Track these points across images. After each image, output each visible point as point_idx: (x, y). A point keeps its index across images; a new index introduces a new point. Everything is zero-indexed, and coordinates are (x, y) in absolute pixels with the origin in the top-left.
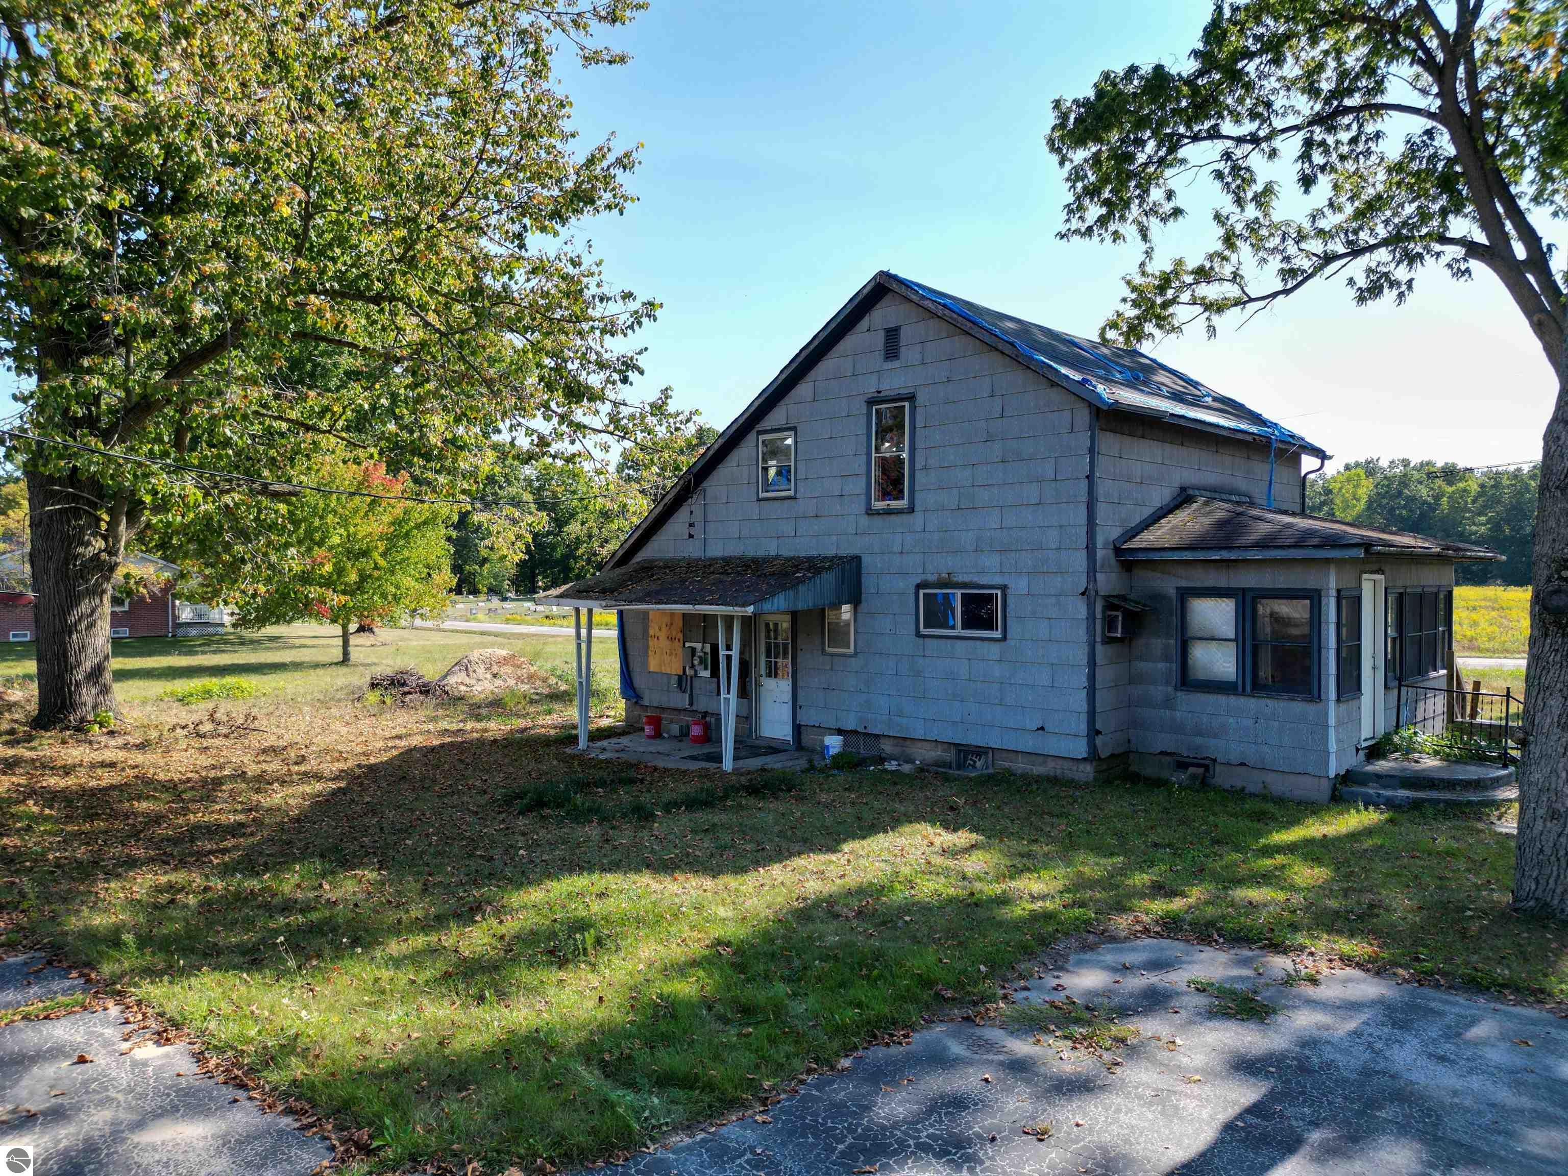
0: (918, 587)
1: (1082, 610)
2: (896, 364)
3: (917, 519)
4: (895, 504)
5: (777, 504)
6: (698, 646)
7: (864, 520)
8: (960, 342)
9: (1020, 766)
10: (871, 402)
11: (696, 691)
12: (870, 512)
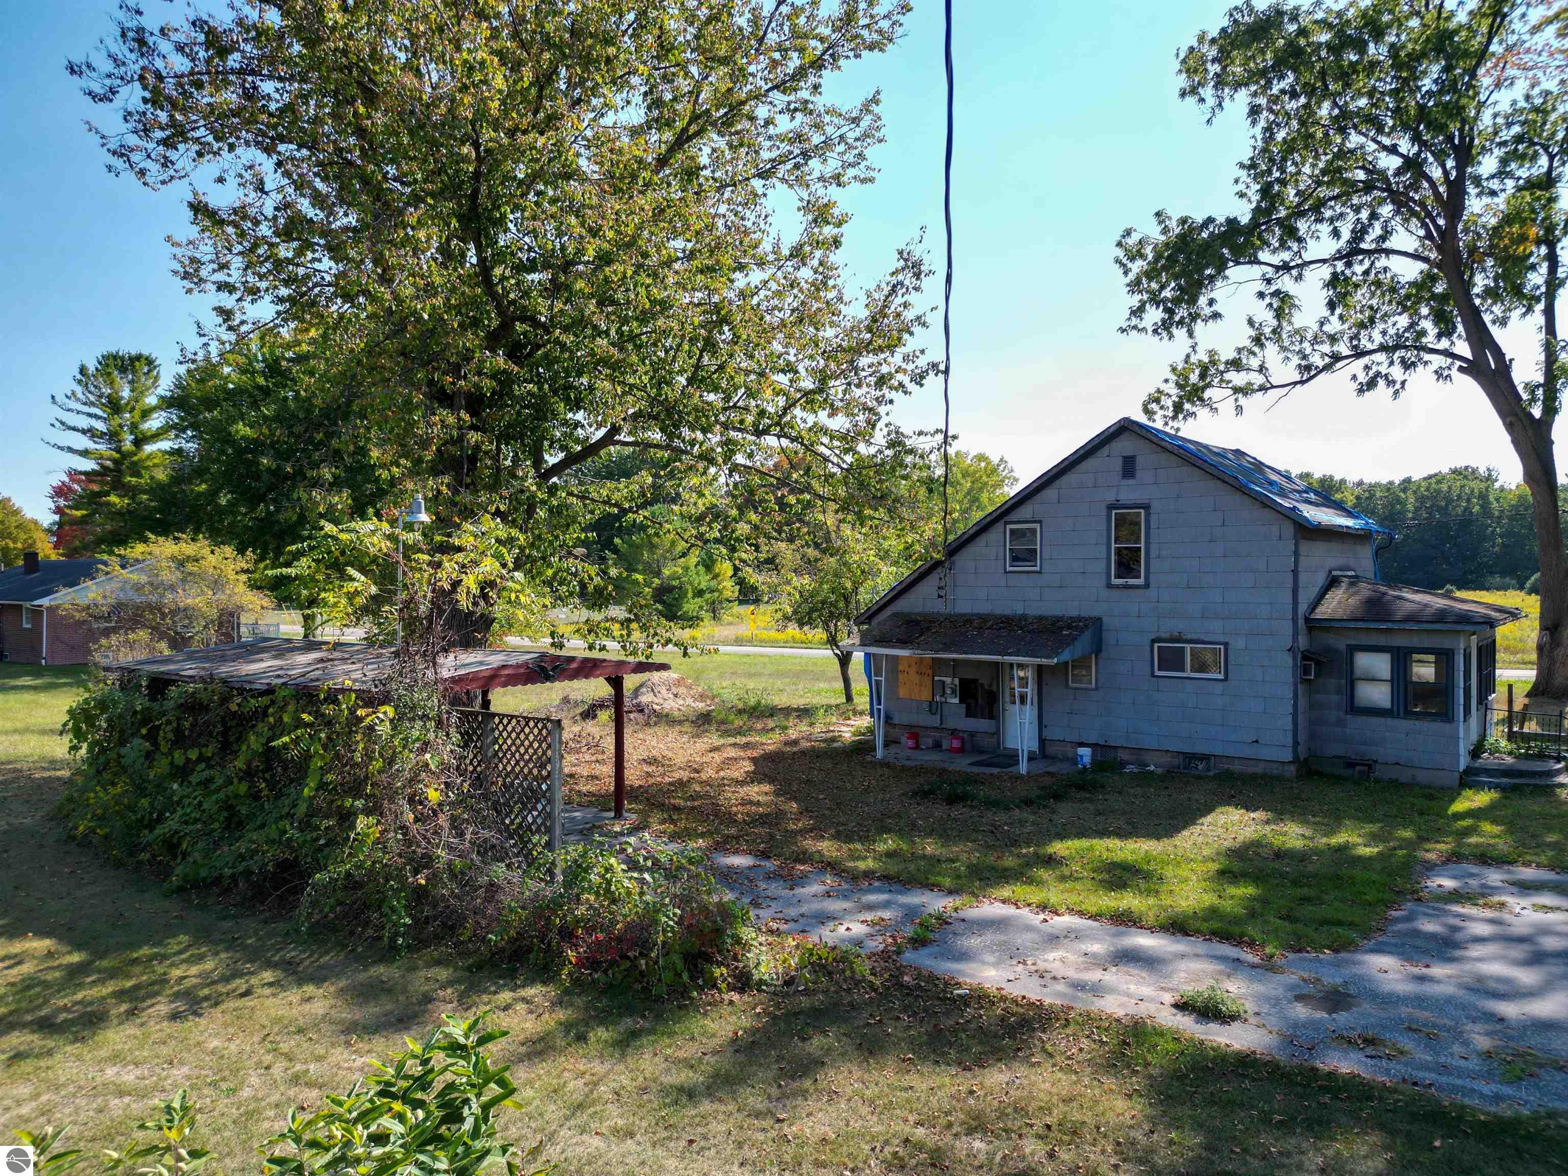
0: (1153, 641)
1: (1290, 661)
2: (1131, 482)
3: (1152, 593)
4: (1132, 581)
5: (1024, 576)
6: (948, 680)
7: (1105, 593)
8: (1187, 470)
9: (1237, 767)
10: (1110, 507)
11: (945, 713)
12: (1109, 586)
